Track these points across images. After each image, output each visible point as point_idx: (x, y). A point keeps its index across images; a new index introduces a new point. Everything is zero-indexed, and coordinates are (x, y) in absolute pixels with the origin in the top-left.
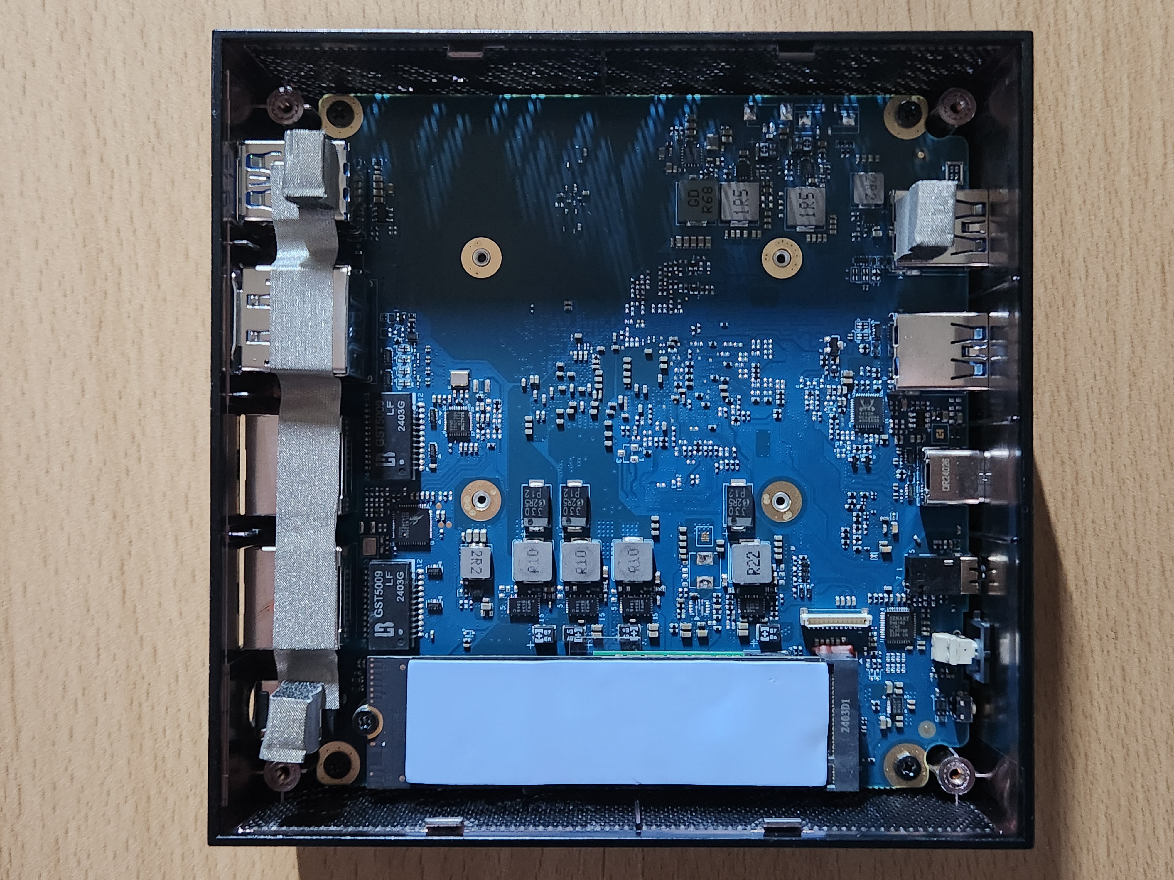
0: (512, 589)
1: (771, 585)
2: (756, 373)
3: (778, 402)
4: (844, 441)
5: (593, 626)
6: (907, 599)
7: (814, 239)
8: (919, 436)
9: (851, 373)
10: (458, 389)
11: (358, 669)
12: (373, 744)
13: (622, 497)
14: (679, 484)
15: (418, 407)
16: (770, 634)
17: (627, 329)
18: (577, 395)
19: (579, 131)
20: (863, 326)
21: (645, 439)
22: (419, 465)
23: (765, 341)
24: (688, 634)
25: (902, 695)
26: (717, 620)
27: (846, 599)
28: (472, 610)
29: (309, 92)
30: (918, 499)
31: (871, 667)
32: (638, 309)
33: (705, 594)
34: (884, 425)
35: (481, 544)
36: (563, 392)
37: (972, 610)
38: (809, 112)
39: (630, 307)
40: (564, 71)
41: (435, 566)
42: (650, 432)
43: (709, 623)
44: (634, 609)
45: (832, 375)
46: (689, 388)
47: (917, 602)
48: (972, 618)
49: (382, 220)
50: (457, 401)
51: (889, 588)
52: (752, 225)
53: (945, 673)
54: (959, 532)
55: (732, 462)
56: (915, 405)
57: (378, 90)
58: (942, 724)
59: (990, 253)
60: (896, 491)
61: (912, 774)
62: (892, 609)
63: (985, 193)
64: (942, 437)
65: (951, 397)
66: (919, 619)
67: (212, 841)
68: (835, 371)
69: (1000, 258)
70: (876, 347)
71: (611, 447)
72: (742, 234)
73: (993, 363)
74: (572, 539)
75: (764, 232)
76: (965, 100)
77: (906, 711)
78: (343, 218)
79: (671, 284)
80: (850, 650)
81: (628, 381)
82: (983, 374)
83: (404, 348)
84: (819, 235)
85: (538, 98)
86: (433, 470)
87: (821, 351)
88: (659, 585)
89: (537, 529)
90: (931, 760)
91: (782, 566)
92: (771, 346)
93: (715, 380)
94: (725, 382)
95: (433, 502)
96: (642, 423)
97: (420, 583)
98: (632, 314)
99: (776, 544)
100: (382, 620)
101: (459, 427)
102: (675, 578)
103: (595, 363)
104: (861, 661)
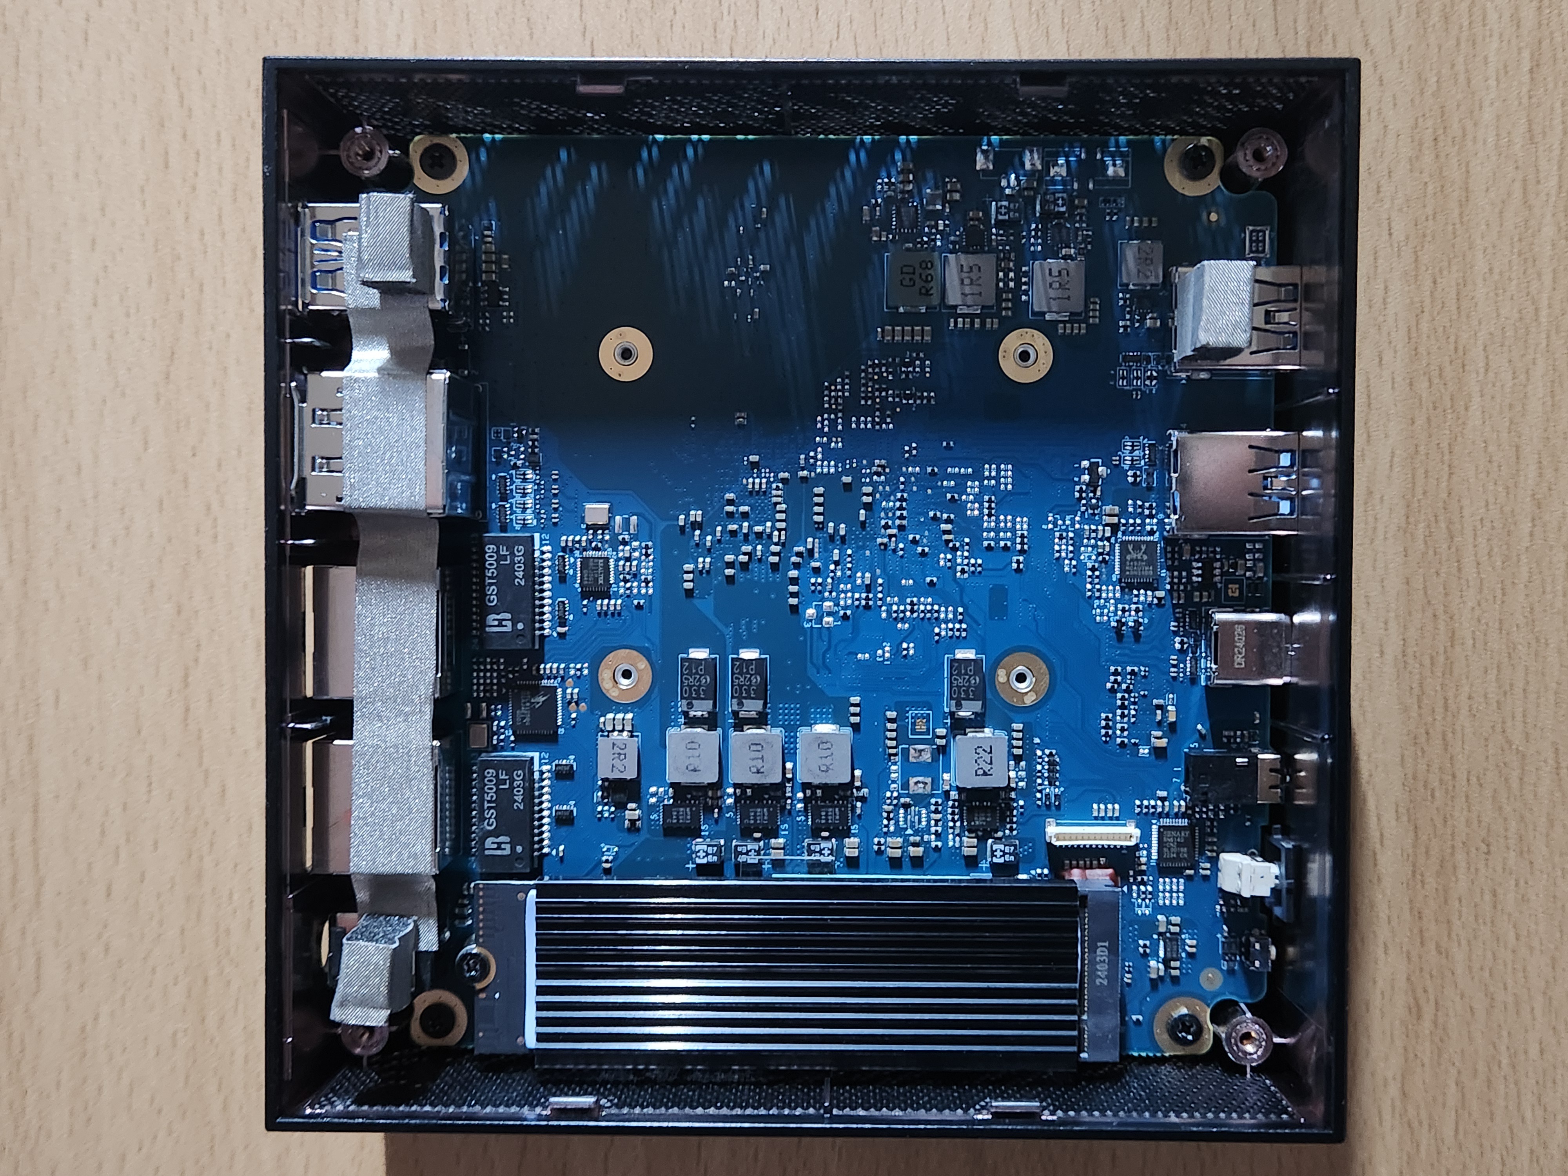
0: (666, 792)
1: (1008, 789)
2: (990, 508)
3: (1019, 547)
4: (1107, 600)
5: (773, 841)
6: (1187, 808)
7: (1068, 331)
8: (1205, 594)
10: (595, 528)
11: (464, 897)
12: (482, 996)
13: (811, 671)
15: (543, 553)
16: (1005, 853)
17: (820, 449)
18: (752, 537)
19: (751, 185)
20: (1133, 446)
22: (543, 629)
23: (1002, 466)
24: (898, 853)
25: (1179, 934)
26: (936, 834)
27: (1106, 808)
28: (613, 819)
29: (398, 130)
30: (1203, 677)
31: (1139, 896)
32: (833, 424)
33: (921, 800)
34: (1158, 579)
35: (625, 734)
36: (733, 533)
37: (1273, 822)
38: (1061, 161)
39: (823, 420)
40: (735, 107)
41: (564, 762)
42: (849, 587)
43: (926, 837)
44: (827, 820)
45: (1090, 511)
46: (901, 528)
47: (1201, 812)
48: (1271, 835)
49: (494, 306)
50: (593, 545)
51: (1164, 794)
52: (986, 312)
53: (1236, 906)
54: (1257, 721)
55: (957, 626)
56: (1201, 552)
57: (489, 128)
58: (1231, 972)
59: (1304, 352)
60: (1174, 666)
61: (1190, 1037)
62: (1167, 822)
63: (1297, 270)
64: (1237, 594)
65: (1249, 542)
66: (1203, 835)
67: (271, 1125)
68: (1094, 507)
69: (1316, 358)
70: (1150, 475)
71: (797, 606)
72: (972, 323)
73: (1305, 498)
74: (745, 727)
75: (1002, 320)
76: (1272, 144)
77: (1184, 955)
78: (439, 306)
79: (877, 390)
80: (1110, 875)
81: (820, 519)
82: (1291, 513)
83: (524, 474)
84: (1076, 325)
85: (700, 140)
86: (561, 636)
87: (1076, 479)
88: (859, 789)
89: (699, 714)
90: (1216, 1019)
91: (1023, 764)
92: (1010, 473)
93: (935, 518)
94: (948, 521)
95: (563, 678)
96: (839, 573)
97: (546, 782)
98: (826, 429)
99: (1015, 734)
100: (495, 833)
101: (596, 580)
102: (881, 780)
103: (777, 494)
104: (1125, 889)
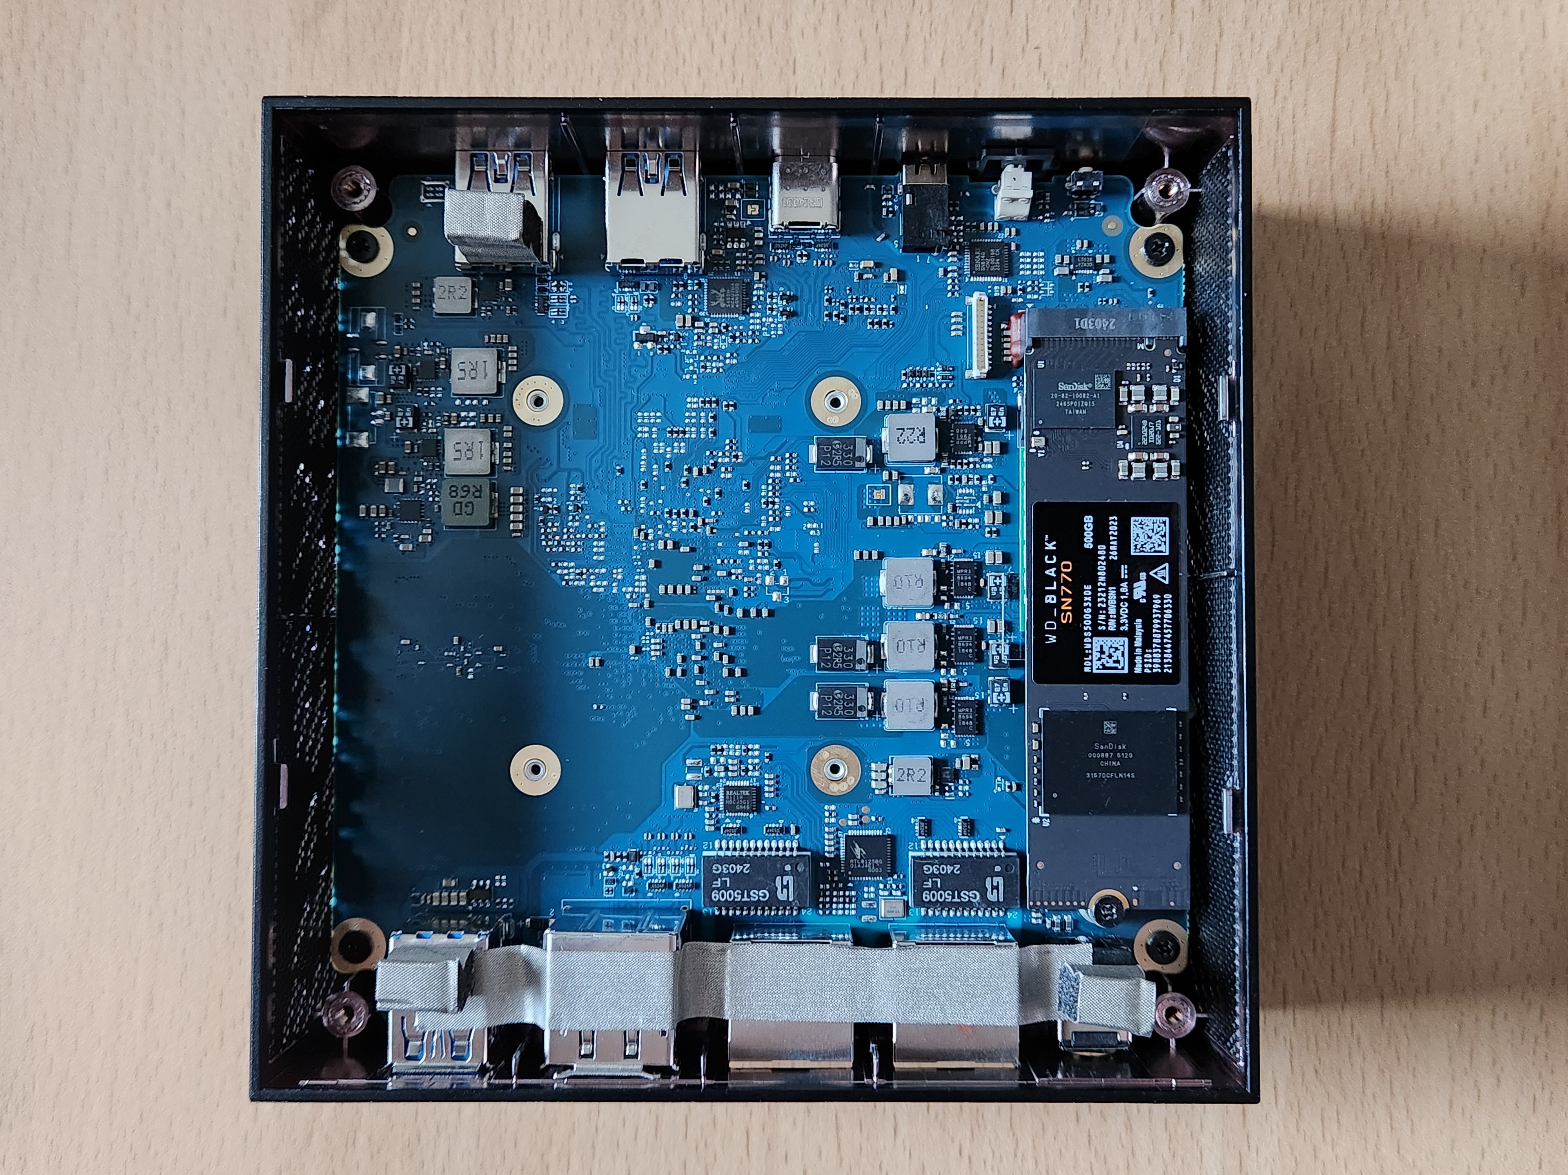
0: (944, 731)
1: (937, 415)
2: (678, 432)
3: (714, 405)
4: (762, 324)
5: (989, 631)
6: (954, 250)
7: (515, 362)
8: (756, 235)
9: (679, 317)
10: (697, 798)
12: (1135, 902)
13: (832, 596)
14: (815, 525)
15: (721, 848)
16: (997, 416)
17: (624, 589)
18: (705, 652)
20: (621, 303)
21: (760, 567)
22: (792, 849)
23: (639, 421)
24: (999, 515)
25: (1071, 255)
26: (980, 479)
27: (955, 323)
28: (970, 781)
29: (328, 984)
30: (833, 237)
31: (1037, 293)
32: (599, 577)
33: (949, 494)
34: (742, 278)
35: (890, 770)
36: (701, 670)
37: (966, 171)
38: (360, 369)
40: (305, 666)
41: (917, 828)
42: (751, 561)
43: (984, 489)
44: (968, 581)
45: (681, 340)
46: (696, 514)
47: (957, 237)
48: (977, 171)
49: (490, 894)
50: (713, 800)
51: (941, 271)
52: (496, 437)
53: (1044, 205)
54: (873, 186)
55: (787, 461)
56: (718, 240)
57: (326, 900)
58: (1105, 208)
59: (532, 148)
60: (823, 263)
61: (1167, 245)
62: (967, 267)
63: (458, 155)
64: (757, 207)
65: (708, 196)
66: (978, 235)
67: (1254, 1097)
68: (677, 337)
69: (539, 137)
70: (647, 287)
71: (769, 610)
72: (508, 449)
73: (666, 146)
74: (883, 658)
75: (505, 422)
76: (346, 179)
77: (1090, 251)
78: (485, 939)
79: (569, 536)
80: (1017, 318)
81: (688, 589)
82: (680, 158)
83: (647, 866)
84: (510, 355)
85: (338, 704)
86: (798, 830)
87: (651, 354)
88: (939, 551)
89: (870, 701)
90: (1149, 221)
91: (914, 401)
92: (646, 414)
93: (687, 482)
94: (690, 470)
95: (838, 829)
96: (740, 571)
97: (937, 845)
98: (605, 583)
99: (888, 407)
100: (983, 892)
101: (745, 797)
102: (930, 532)
103: (666, 628)
104: (1030, 305)
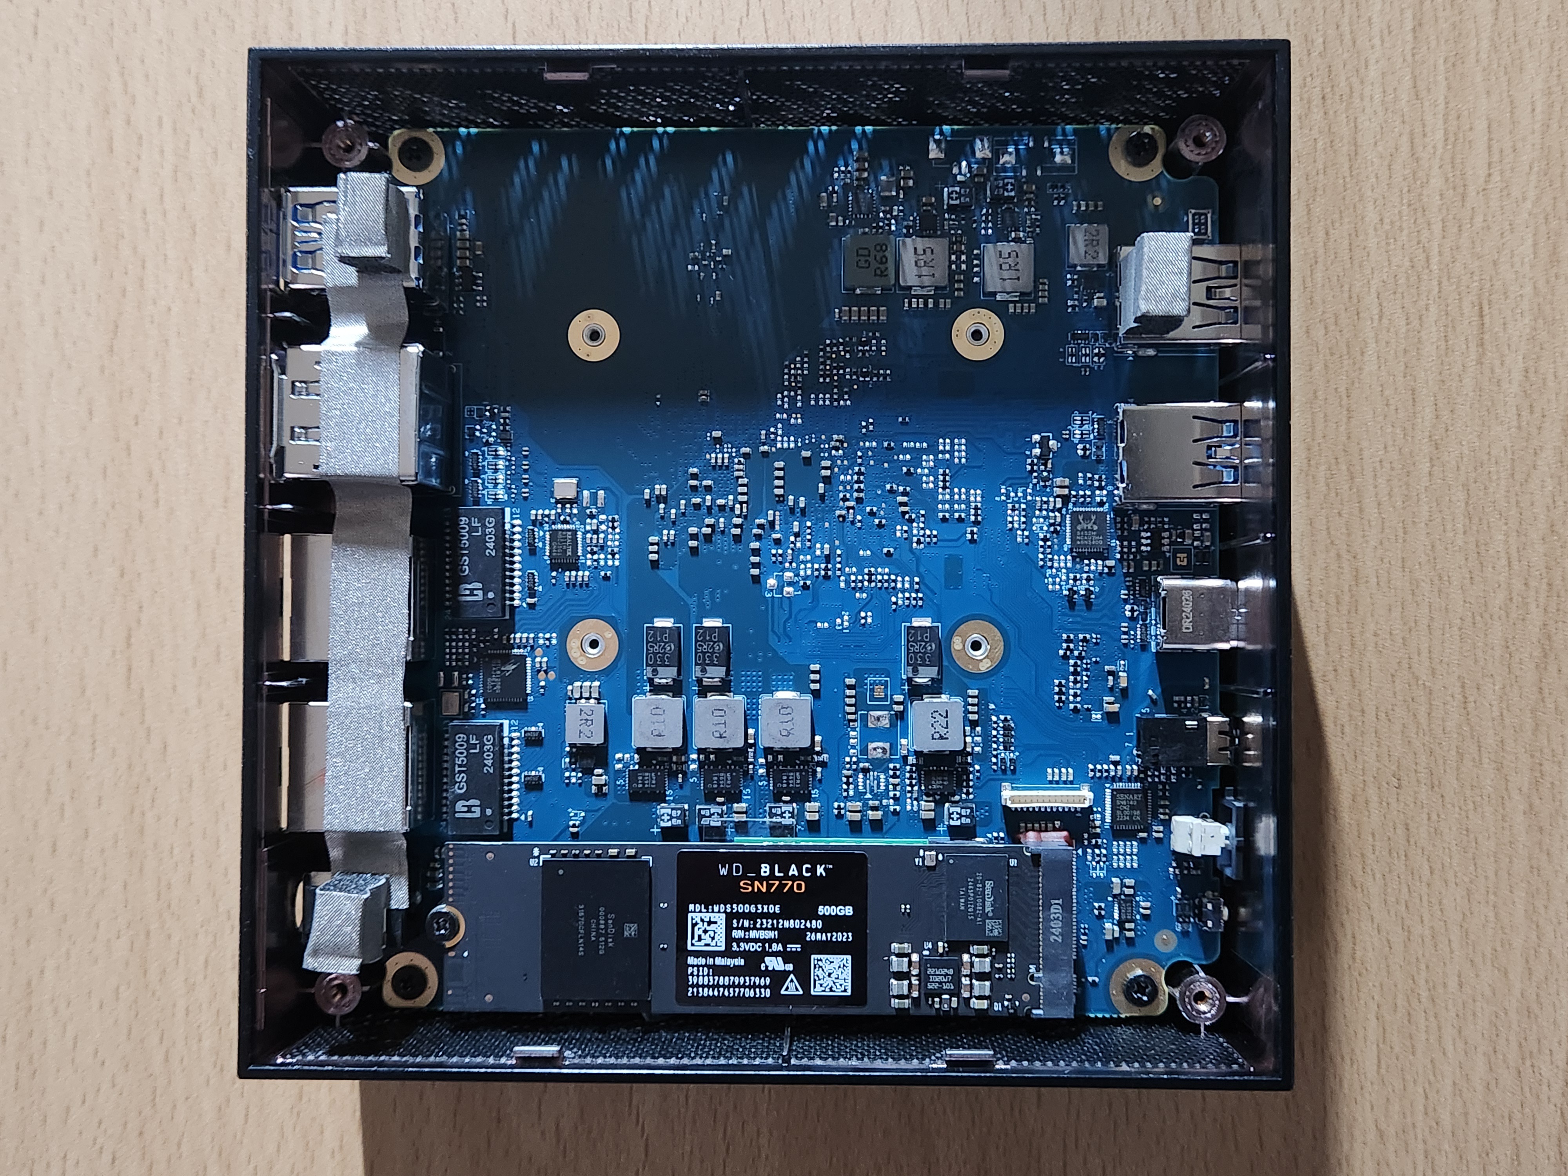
0: (632, 758)
1: (963, 753)
2: (944, 481)
3: (973, 518)
4: (1059, 569)
5: (735, 805)
6: (1139, 771)
7: (1019, 310)
8: (1154, 562)
9: (1067, 482)
10: (563, 502)
11: (436, 860)
12: (452, 954)
13: (772, 640)
14: (846, 624)
15: (513, 526)
16: (961, 816)
17: (780, 425)
18: (714, 510)
19: (715, 175)
20: (1082, 420)
21: (802, 566)
22: (512, 599)
23: (956, 441)
24: (857, 817)
25: (1134, 896)
26: (895, 798)
27: (1060, 772)
28: (580, 784)
29: (377, 127)
30: (1153, 644)
31: (1093, 859)
32: (793, 400)
33: (879, 765)
34: (1109, 548)
35: (592, 701)
36: (697, 506)
37: (1223, 784)
38: (1011, 149)
39: (783, 397)
40: (697, 97)
41: (533, 729)
42: (809, 557)
43: (885, 802)
44: (788, 784)
45: (1042, 484)
46: (859, 500)
47: (1153, 776)
48: (1223, 797)
49: (467, 288)
50: (562, 518)
51: (1117, 758)
52: (939, 292)
53: (1188, 868)
54: (1207, 687)
55: (914, 595)
56: (1149, 523)
57: (464, 123)
58: (1185, 934)
59: (1243, 326)
60: (1125, 633)
61: (1145, 998)
62: (1121, 785)
63: (1237, 248)
64: (1185, 563)
65: (1196, 512)
66: (1155, 797)
67: (244, 1073)
68: (1045, 480)
69: (1254, 332)
70: (1099, 448)
71: (758, 576)
72: (926, 304)
73: (1247, 467)
74: (709, 694)
75: (955, 300)
76: (1211, 130)
77: (1138, 917)
78: (413, 284)
79: (835, 368)
80: (1065, 837)
81: (780, 491)
82: (1235, 481)
83: (496, 451)
84: (1026, 305)
85: (665, 132)
86: (532, 606)
87: (1028, 453)
88: (819, 754)
89: (664, 681)
90: (1171, 980)
91: (978, 729)
92: (963, 447)
93: (891, 491)
94: (904, 494)
95: (532, 647)
96: (799, 545)
97: (515, 749)
98: (786, 406)
99: (970, 700)
100: (465, 797)
101: (565, 551)
102: (840, 744)
103: (739, 470)
104: (1080, 851)
